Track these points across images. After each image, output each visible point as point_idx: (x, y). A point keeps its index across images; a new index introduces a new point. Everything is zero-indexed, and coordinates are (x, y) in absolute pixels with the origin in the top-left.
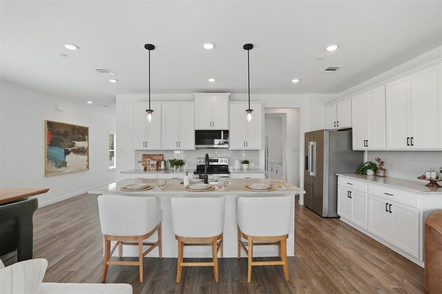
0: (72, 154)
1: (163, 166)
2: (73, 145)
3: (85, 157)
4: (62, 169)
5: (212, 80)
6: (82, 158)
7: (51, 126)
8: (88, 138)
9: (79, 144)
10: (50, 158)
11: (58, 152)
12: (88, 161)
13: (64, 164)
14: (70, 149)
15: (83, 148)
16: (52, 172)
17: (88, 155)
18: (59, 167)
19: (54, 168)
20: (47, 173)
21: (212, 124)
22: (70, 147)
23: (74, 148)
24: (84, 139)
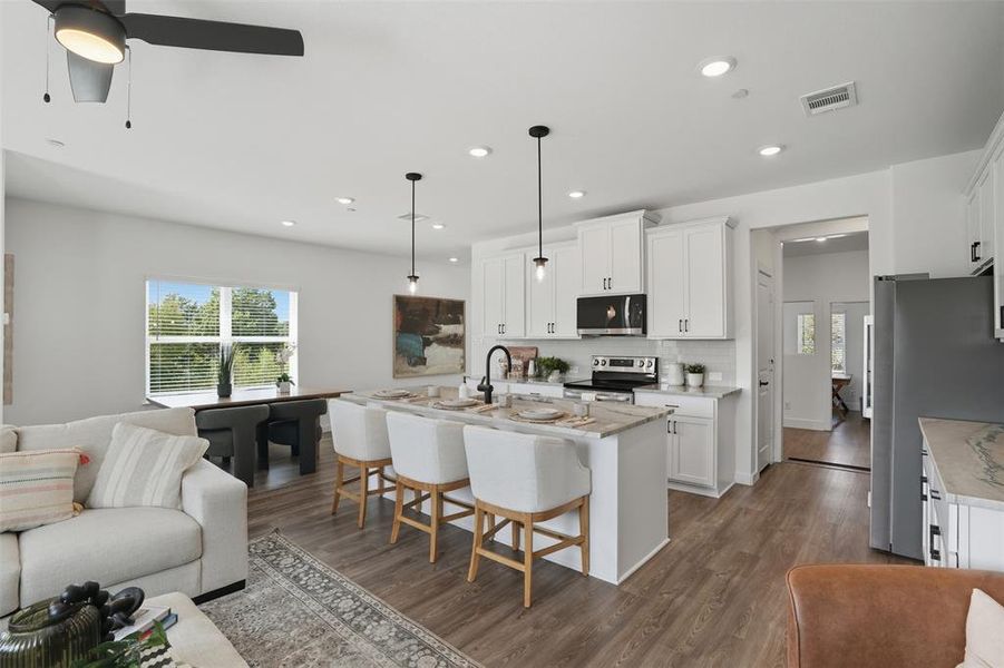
0: (434, 345)
1: (531, 371)
2: (437, 330)
3: (459, 351)
4: (420, 368)
5: (576, 195)
6: (452, 352)
7: (402, 303)
8: (464, 319)
9: (447, 330)
10: (400, 350)
11: (413, 342)
12: (464, 357)
13: (423, 361)
14: (431, 337)
15: (456, 335)
16: (403, 373)
17: (464, 348)
18: (414, 365)
19: (406, 367)
20: (397, 373)
21: (608, 282)
22: (431, 333)
23: (440, 335)
24: (456, 321)
